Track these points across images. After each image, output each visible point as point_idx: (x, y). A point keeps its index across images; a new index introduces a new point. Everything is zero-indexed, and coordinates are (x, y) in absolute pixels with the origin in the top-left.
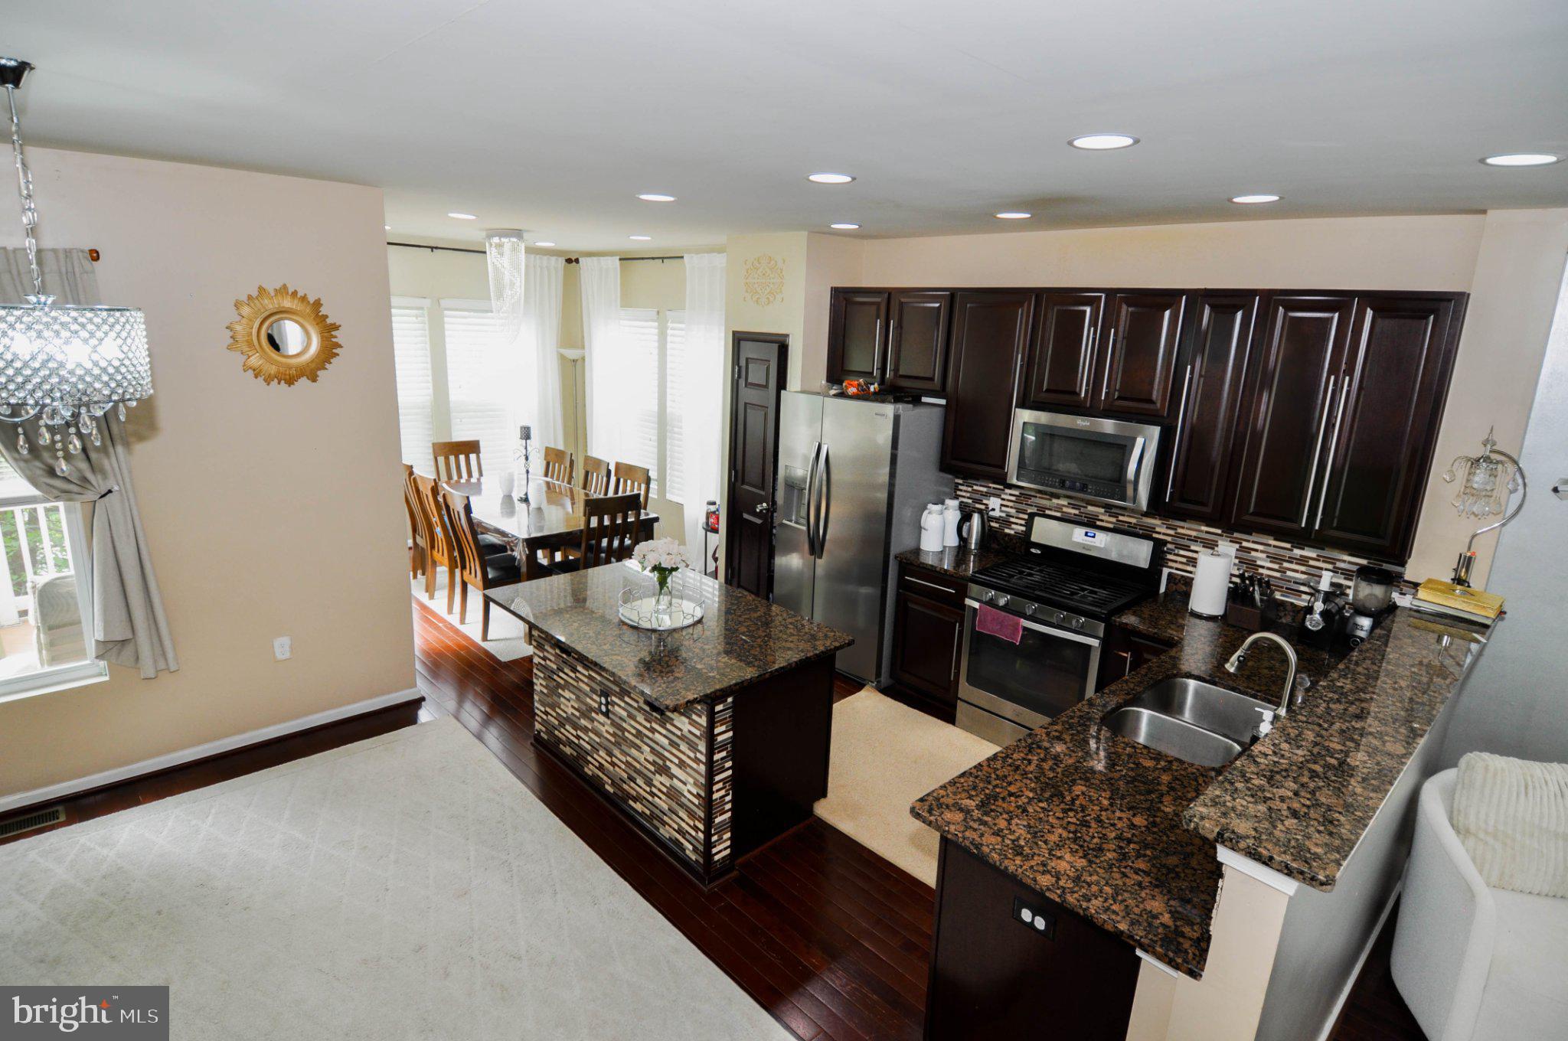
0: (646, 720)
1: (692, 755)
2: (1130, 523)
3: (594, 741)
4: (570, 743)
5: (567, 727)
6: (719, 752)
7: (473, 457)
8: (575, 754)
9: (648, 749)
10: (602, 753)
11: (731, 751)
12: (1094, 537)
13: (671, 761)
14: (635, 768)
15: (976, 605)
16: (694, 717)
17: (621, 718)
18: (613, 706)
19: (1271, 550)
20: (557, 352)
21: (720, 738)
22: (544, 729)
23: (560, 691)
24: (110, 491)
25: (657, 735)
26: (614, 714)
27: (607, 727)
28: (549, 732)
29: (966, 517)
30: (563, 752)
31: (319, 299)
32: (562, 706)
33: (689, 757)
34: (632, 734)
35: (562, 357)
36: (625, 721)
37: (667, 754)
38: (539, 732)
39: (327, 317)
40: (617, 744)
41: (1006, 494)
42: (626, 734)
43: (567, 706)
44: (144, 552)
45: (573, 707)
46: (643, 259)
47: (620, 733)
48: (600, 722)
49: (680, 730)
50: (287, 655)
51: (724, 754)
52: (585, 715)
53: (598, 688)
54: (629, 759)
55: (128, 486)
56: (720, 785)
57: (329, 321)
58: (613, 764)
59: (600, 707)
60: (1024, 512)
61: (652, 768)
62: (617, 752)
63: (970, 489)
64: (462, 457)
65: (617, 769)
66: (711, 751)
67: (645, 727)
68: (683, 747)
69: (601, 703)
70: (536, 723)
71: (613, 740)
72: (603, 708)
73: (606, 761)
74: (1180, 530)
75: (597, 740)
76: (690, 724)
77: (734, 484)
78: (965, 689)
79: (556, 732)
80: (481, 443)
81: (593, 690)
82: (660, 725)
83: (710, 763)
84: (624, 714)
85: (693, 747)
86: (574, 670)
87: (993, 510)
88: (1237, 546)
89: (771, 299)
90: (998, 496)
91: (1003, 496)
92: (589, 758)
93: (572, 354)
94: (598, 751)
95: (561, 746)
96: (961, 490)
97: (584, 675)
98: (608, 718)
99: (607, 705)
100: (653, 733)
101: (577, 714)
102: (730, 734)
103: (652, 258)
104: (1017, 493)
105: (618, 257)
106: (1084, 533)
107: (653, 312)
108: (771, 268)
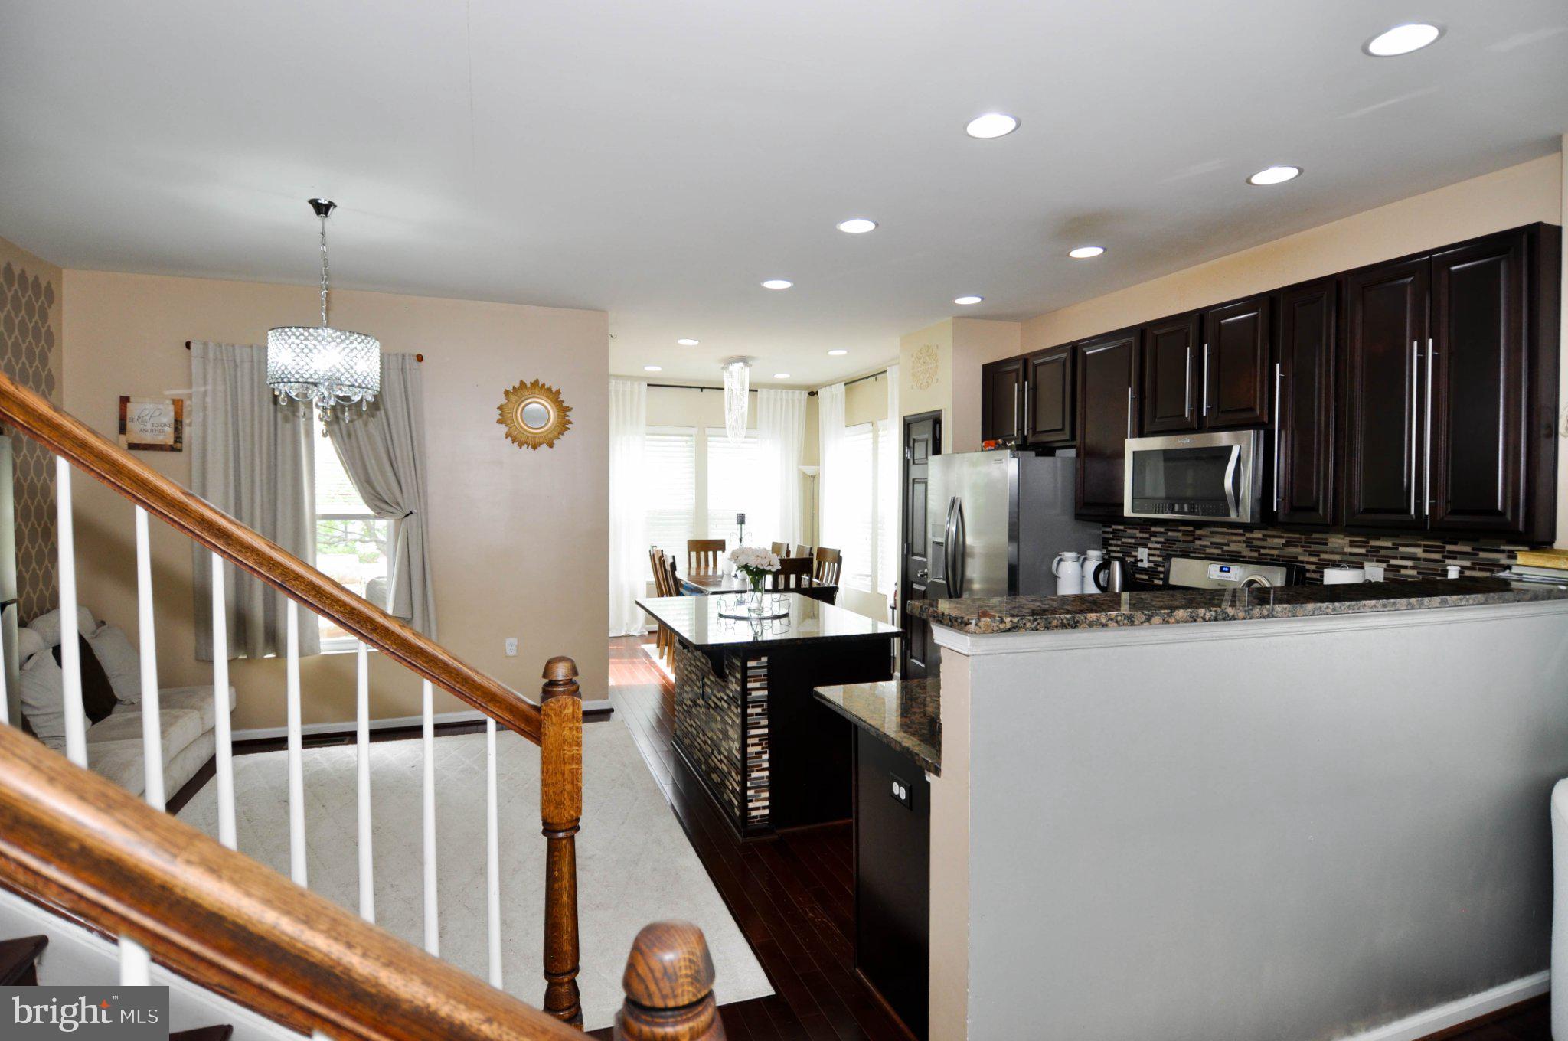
0: (718, 691)
1: (736, 711)
2: (1272, 555)
3: (698, 725)
6: (753, 707)
11: (767, 709)
12: (1228, 571)
13: (728, 724)
14: (714, 740)
16: (736, 675)
18: (705, 687)
19: (1422, 564)
20: (799, 470)
21: (754, 694)
24: (411, 513)
27: (703, 709)
29: (1105, 565)
31: (559, 390)
33: (735, 714)
35: (802, 473)
39: (563, 401)
40: (707, 722)
41: (1152, 542)
44: (427, 561)
46: (860, 379)
48: (700, 706)
50: (514, 653)
51: (759, 710)
52: (694, 703)
54: (712, 733)
55: (422, 510)
57: (564, 405)
58: (705, 742)
61: (721, 736)
62: (707, 731)
63: (1119, 543)
64: (710, 554)
65: (707, 746)
66: (744, 705)
67: (718, 698)
71: (705, 719)
74: (1323, 556)
77: (907, 556)
83: (744, 716)
85: (736, 703)
87: (1142, 560)
88: (1384, 565)
89: (930, 382)
90: (1144, 546)
91: (1150, 545)
92: (696, 743)
93: (810, 470)
96: (1112, 545)
98: (703, 699)
102: (766, 693)
103: (867, 378)
104: (1162, 540)
105: (843, 383)
106: (1219, 569)
107: (869, 425)
108: (929, 356)
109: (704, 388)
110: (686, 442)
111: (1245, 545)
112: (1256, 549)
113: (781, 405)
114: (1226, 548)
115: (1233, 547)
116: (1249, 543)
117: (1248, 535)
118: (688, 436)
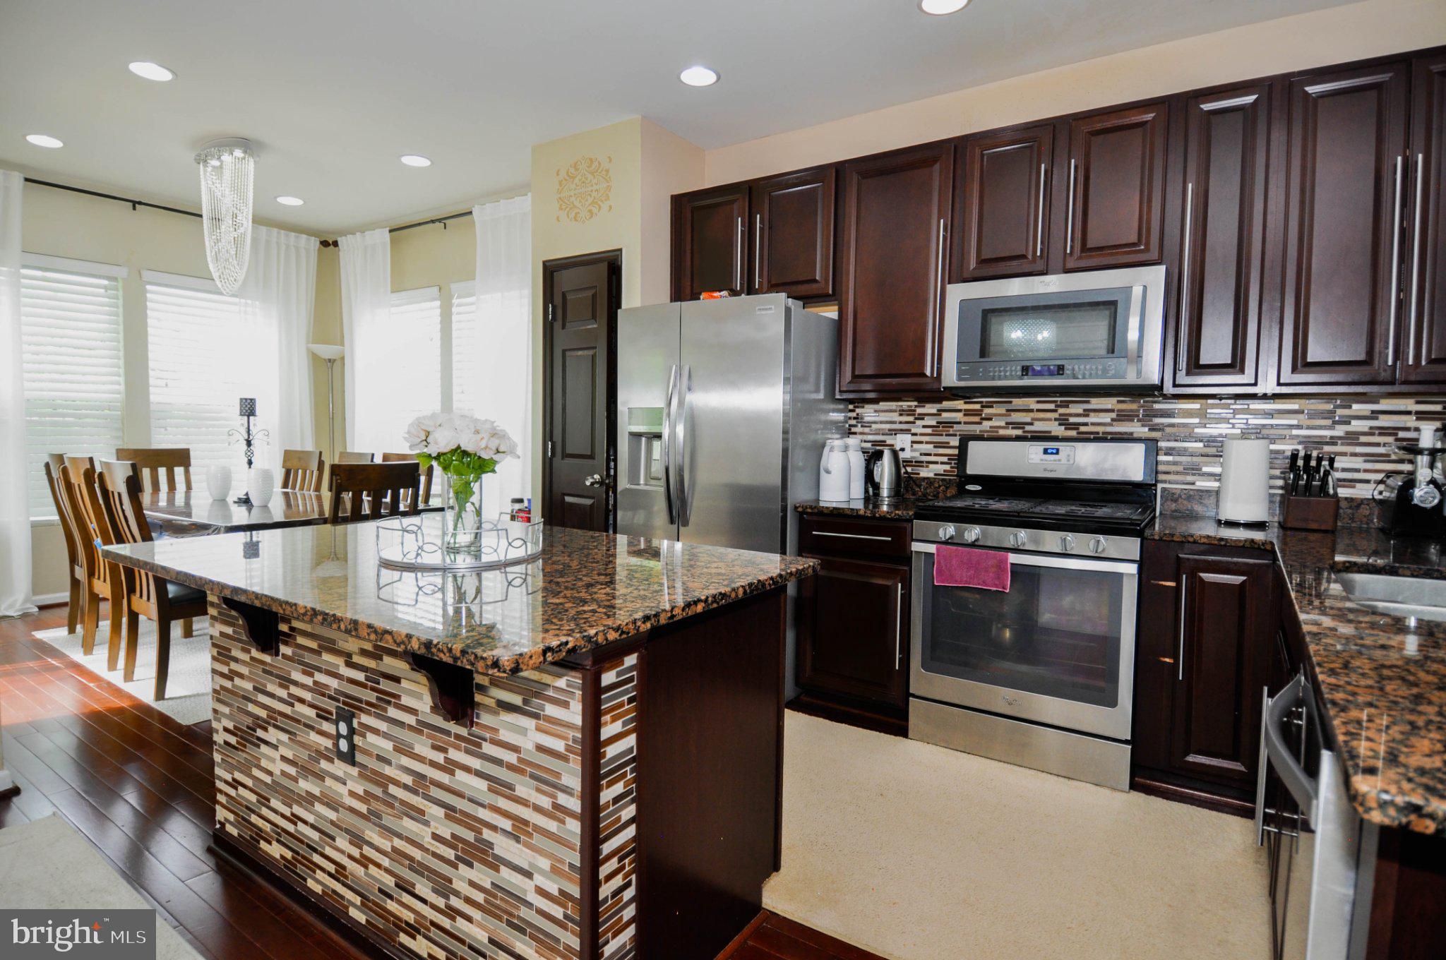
0: (435, 747)
1: (545, 802)
3: (325, 818)
4: (280, 835)
5: (275, 803)
6: (610, 784)
7: (179, 471)
8: (289, 855)
9: (440, 812)
10: (342, 842)
11: (635, 780)
12: (1057, 453)
13: (494, 828)
14: (411, 859)
15: (932, 548)
16: (551, 710)
17: (380, 758)
18: (364, 736)
20: (308, 350)
21: (611, 751)
22: (231, 817)
23: (260, 733)
25: (460, 775)
26: (366, 752)
27: (351, 785)
28: (243, 822)
29: (873, 457)
30: (269, 858)
32: (264, 763)
33: (538, 809)
34: (406, 787)
35: (315, 358)
36: (389, 763)
37: (483, 814)
38: (223, 825)
40: (372, 817)
41: (918, 427)
42: (393, 789)
43: (273, 761)
45: (283, 758)
46: (420, 224)
47: (378, 791)
48: (336, 778)
49: (515, 749)
51: (619, 788)
52: (307, 771)
53: (331, 706)
54: (398, 843)
56: (613, 864)
58: (364, 861)
59: (336, 745)
60: (945, 445)
61: (450, 854)
62: (372, 835)
64: (162, 472)
65: (373, 870)
66: (593, 780)
67: (433, 764)
68: (524, 789)
69: (339, 736)
70: (218, 807)
71: (363, 808)
72: (343, 745)
73: (351, 857)
75: (332, 815)
76: (538, 729)
77: (551, 459)
78: (922, 680)
79: (254, 818)
80: (192, 454)
81: (323, 715)
82: (467, 752)
83: (592, 813)
84: (388, 745)
85: (546, 782)
86: (286, 681)
87: (903, 450)
90: (907, 431)
91: (914, 431)
92: (316, 858)
93: (326, 351)
94: (333, 839)
95: (263, 845)
97: (303, 686)
98: (353, 763)
99: (349, 738)
100: (452, 773)
101: (292, 771)
102: (631, 741)
103: (433, 221)
104: (934, 423)
105: (388, 229)
106: (1042, 451)
107: (436, 289)
108: (592, 173)
109: (140, 203)
110: (106, 288)
111: (1057, 423)
112: (1075, 426)
113: (278, 254)
114: (1028, 428)
115: (1039, 426)
116: (1063, 421)
117: (1061, 411)
118: (108, 278)
